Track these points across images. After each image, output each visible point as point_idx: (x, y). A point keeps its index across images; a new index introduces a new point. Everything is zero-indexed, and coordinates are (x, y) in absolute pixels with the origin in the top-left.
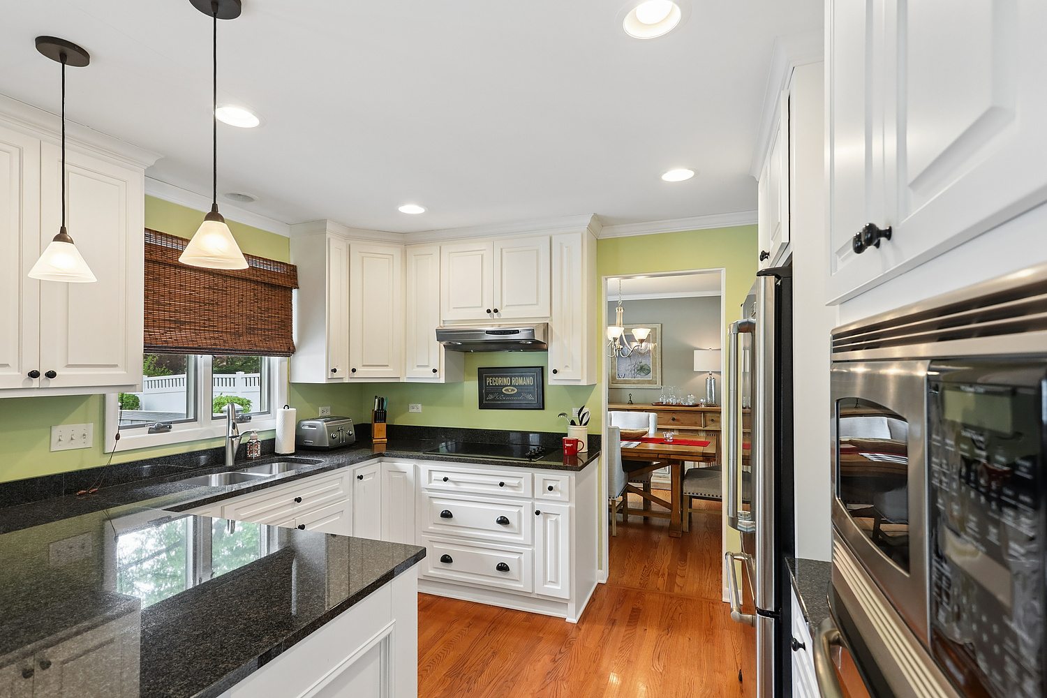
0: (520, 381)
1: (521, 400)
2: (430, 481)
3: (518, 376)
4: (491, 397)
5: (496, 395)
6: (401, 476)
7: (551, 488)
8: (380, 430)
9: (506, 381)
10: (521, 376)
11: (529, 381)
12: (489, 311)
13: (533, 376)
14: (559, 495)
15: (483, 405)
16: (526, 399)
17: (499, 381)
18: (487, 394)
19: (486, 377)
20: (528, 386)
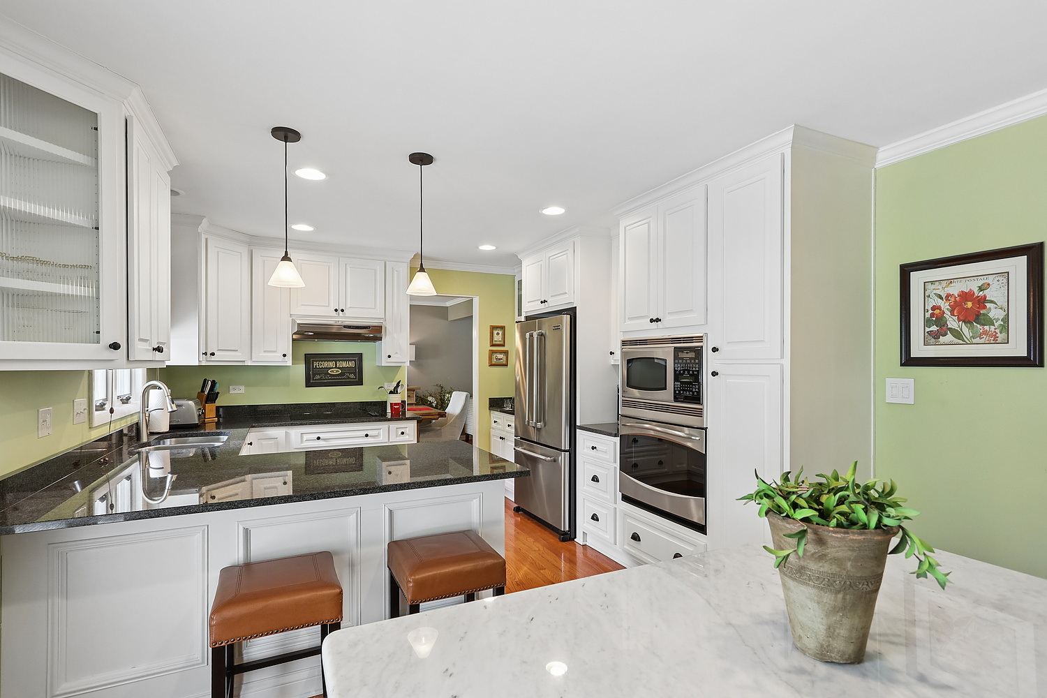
0: (344, 364)
1: (345, 379)
2: (302, 442)
3: (342, 361)
4: (318, 377)
5: (321, 375)
6: (272, 442)
7: (403, 433)
8: (211, 410)
9: (331, 364)
10: (344, 361)
11: (352, 364)
12: (336, 310)
13: (355, 361)
14: (407, 437)
15: (309, 384)
16: (349, 378)
17: (326, 364)
18: (314, 375)
19: (313, 361)
20: (350, 368)
